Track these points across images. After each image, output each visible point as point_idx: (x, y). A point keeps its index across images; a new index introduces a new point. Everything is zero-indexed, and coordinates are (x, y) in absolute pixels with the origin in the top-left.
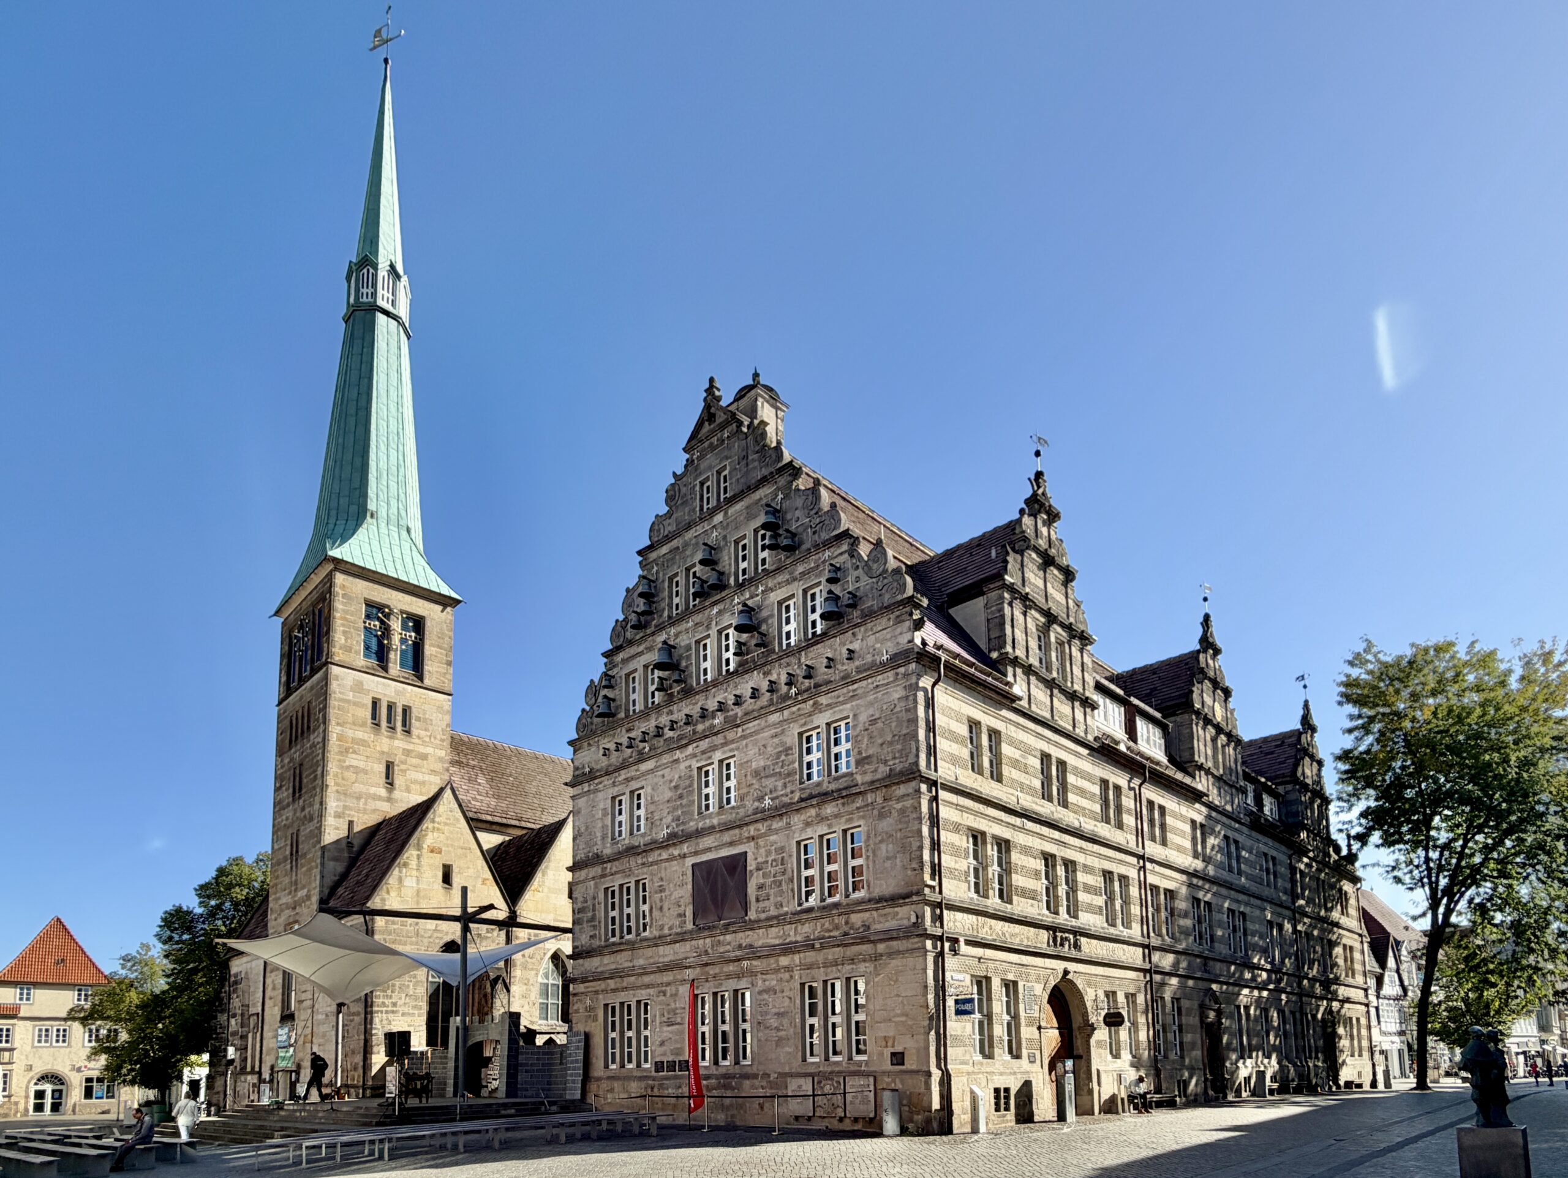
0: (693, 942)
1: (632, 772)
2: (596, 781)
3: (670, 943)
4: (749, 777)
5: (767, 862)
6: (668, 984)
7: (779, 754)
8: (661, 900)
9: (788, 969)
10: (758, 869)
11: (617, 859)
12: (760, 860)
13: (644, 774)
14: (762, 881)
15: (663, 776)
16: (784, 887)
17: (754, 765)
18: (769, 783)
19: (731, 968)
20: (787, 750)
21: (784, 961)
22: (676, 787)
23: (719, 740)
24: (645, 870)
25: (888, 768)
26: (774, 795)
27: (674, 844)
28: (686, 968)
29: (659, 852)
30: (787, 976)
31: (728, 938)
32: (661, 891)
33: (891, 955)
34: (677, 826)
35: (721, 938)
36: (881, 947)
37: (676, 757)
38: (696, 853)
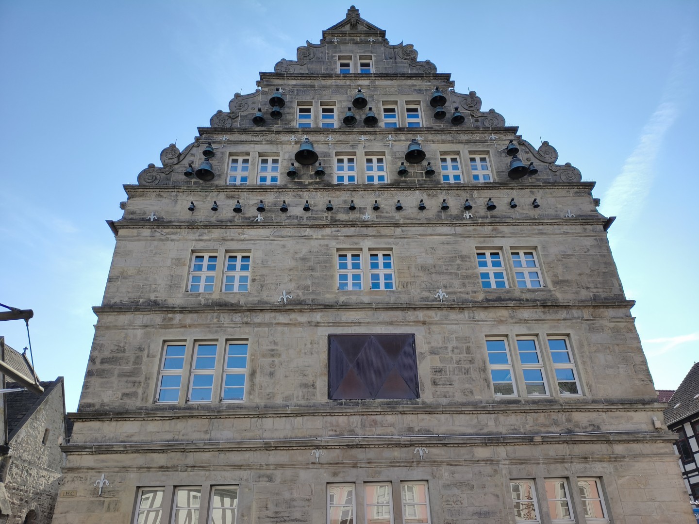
0: (329, 419)
1: (232, 233)
2: (165, 230)
3: (287, 416)
4: (413, 269)
5: (446, 348)
6: (278, 466)
7: (452, 259)
8: (272, 365)
9: (490, 461)
10: (433, 352)
11: (196, 312)
12: (434, 344)
13: (251, 239)
14: (440, 365)
15: (284, 246)
16: (474, 375)
17: (420, 261)
18: (444, 279)
19: (397, 453)
20: (463, 258)
21: (482, 452)
22: (303, 259)
23: (371, 231)
24: (247, 329)
25: (591, 294)
26: (450, 290)
27: (301, 311)
28: (318, 447)
29: (273, 314)
30: (489, 469)
31: (390, 418)
32: (273, 356)
33: (636, 457)
34: (304, 294)
35: (379, 418)
36: (619, 449)
37: (306, 233)
38: (335, 324)
